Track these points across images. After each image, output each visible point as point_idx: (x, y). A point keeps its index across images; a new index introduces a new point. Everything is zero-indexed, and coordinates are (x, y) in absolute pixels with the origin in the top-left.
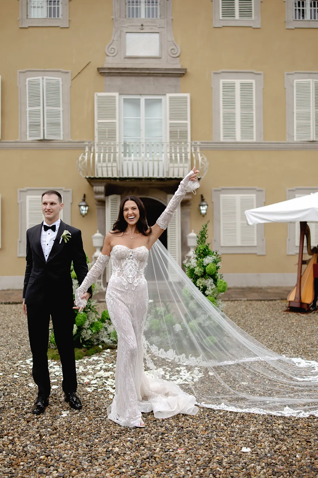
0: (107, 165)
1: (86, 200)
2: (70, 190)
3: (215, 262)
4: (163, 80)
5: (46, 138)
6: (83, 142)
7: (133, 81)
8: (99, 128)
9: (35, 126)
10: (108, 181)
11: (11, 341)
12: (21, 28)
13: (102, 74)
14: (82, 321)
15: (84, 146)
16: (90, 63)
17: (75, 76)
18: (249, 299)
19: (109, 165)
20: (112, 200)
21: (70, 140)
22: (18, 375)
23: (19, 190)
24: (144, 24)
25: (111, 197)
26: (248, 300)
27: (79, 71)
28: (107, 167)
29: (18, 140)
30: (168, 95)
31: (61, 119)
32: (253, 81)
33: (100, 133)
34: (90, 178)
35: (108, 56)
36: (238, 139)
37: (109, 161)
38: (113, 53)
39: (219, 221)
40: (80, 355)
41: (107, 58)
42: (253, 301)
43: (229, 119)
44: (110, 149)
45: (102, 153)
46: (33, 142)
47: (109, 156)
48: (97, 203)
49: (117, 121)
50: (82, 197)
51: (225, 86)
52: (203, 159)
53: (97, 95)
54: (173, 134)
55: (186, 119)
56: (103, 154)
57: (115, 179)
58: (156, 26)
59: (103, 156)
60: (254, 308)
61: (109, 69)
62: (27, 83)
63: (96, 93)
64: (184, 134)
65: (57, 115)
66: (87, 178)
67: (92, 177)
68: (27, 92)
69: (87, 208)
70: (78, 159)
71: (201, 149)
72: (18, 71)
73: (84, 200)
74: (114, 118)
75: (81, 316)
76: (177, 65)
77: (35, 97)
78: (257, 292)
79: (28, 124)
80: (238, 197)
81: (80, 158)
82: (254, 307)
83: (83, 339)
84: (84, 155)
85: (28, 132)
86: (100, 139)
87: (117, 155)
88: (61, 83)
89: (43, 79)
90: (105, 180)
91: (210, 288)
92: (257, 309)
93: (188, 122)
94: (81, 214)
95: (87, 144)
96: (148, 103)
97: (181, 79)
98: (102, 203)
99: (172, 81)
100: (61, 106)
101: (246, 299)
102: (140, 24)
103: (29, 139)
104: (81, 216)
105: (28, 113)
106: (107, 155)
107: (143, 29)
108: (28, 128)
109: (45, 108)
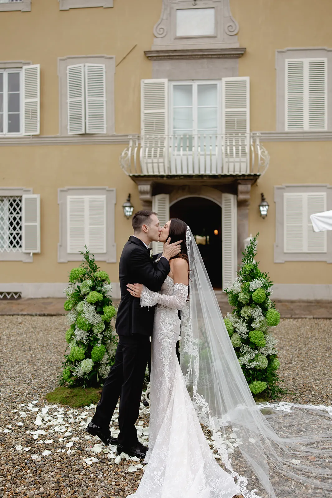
0: (152, 160)
1: (132, 201)
2: (114, 189)
3: (265, 287)
4: (219, 63)
5: (87, 132)
6: (127, 136)
7: (184, 65)
8: (145, 119)
9: (76, 118)
10: (154, 179)
11: (25, 370)
12: (61, 10)
13: (149, 58)
14: (98, 356)
15: (128, 140)
16: (136, 46)
17: (120, 61)
18: (315, 316)
19: (155, 160)
20: (159, 200)
21: (115, 133)
22: (10, 429)
23: (59, 189)
25: (158, 197)
26: (314, 318)
27: (124, 56)
28: (153, 163)
29: (58, 135)
30: (224, 79)
31: (105, 110)
32: (325, 60)
33: (146, 125)
34: (134, 176)
35: (156, 37)
36: (306, 127)
37: (155, 156)
38: (162, 34)
39: (282, 224)
40: (94, 398)
41: (155, 40)
42: (320, 320)
43: (296, 104)
44: (156, 143)
45: (147, 147)
46: (74, 136)
47: (156, 151)
48: (143, 203)
49: (165, 111)
50: (127, 198)
51: (291, 66)
52: (263, 152)
53: (143, 82)
54: (229, 124)
55: (245, 107)
56: (149, 149)
57: (162, 176)
58: (210, 0)
59: (149, 151)
60: (321, 331)
61: (158, 52)
62: (68, 72)
63: (142, 80)
64: (242, 124)
65: (100, 106)
66: (130, 176)
67: (136, 174)
68: (68, 81)
69: (132, 209)
70: (121, 154)
71: (261, 141)
72: (59, 58)
73: (129, 201)
74: (163, 107)
75: (98, 349)
77: (76, 86)
78: (326, 307)
79: (69, 117)
80: (305, 196)
81: (123, 154)
82: (321, 329)
83: (100, 377)
84: (128, 150)
85: (69, 125)
86: (147, 132)
87: (164, 149)
88: (104, 70)
89: (85, 66)
90: (151, 179)
91: (257, 320)
92: (324, 331)
93: (248, 110)
94: (125, 216)
95: (131, 137)
96: (201, 89)
97: (239, 60)
98: (149, 203)
99: (229, 63)
100: (105, 95)
101: (312, 317)
103: (70, 133)
104: (125, 219)
105: (68, 104)
106: (153, 149)
107: (195, 5)
108: (69, 122)
109: (87, 99)
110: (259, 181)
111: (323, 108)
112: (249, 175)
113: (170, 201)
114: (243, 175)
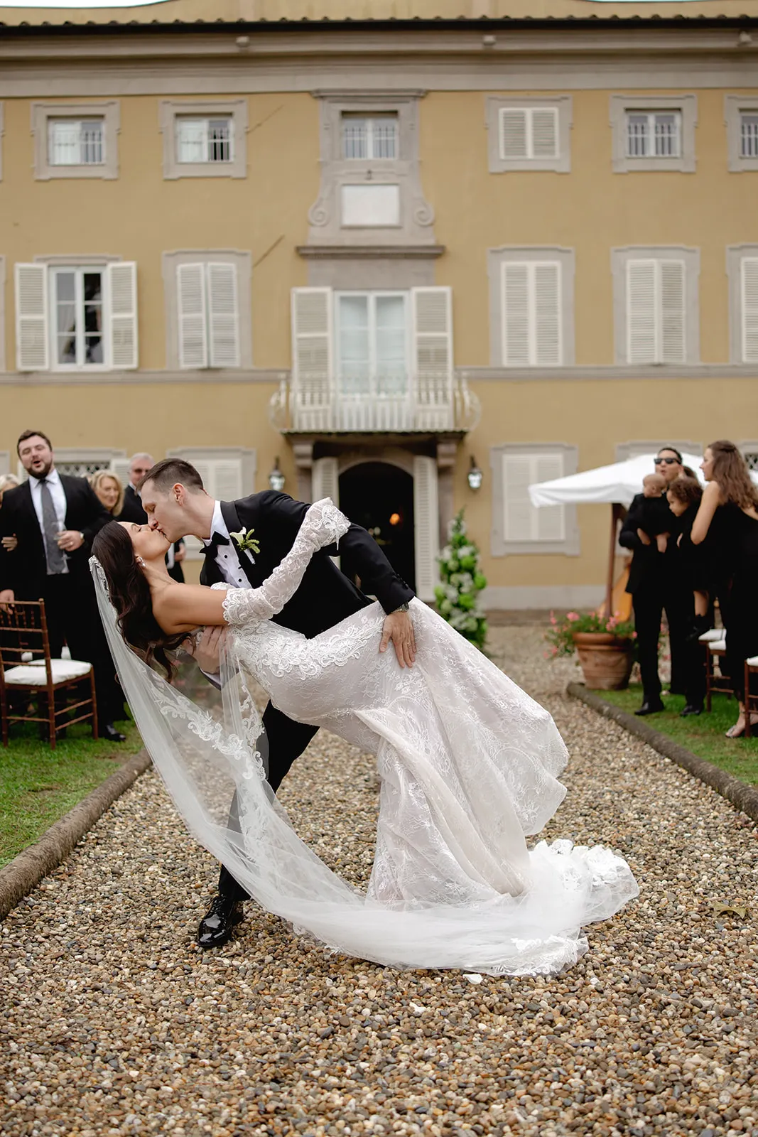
0: (315, 410)
1: (280, 467)
2: (253, 450)
3: (473, 554)
4: (406, 265)
5: (213, 364)
6: (272, 371)
7: (354, 265)
8: (299, 347)
9: (193, 344)
12: (165, 180)
13: (304, 256)
15: (275, 378)
16: (283, 238)
17: (259, 259)
20: (323, 466)
21: (253, 367)
23: (168, 451)
24: (373, 170)
25: (322, 462)
27: (265, 251)
28: (315, 413)
29: (166, 368)
30: (416, 290)
31: (237, 333)
32: (557, 264)
33: (303, 355)
34: (287, 433)
35: (313, 225)
36: (533, 361)
38: (322, 222)
39: (501, 500)
41: (311, 228)
43: (518, 328)
44: (320, 385)
45: (307, 391)
46: (191, 371)
48: (298, 472)
49: (328, 334)
50: (273, 462)
51: (510, 273)
52: (471, 402)
53: (295, 291)
54: (423, 356)
55: (444, 330)
57: (330, 434)
58: (392, 173)
61: (316, 248)
62: (179, 273)
63: (293, 289)
64: (441, 356)
65: (230, 326)
66: (283, 434)
67: (292, 431)
68: (180, 288)
69: (281, 480)
70: (270, 401)
71: (470, 380)
72: (165, 252)
73: (277, 468)
74: (324, 328)
76: (427, 239)
77: (192, 296)
79: (182, 342)
80: (532, 460)
81: (273, 401)
84: (280, 395)
85: (182, 354)
86: (301, 367)
87: (331, 393)
88: (235, 272)
89: (206, 266)
90: (313, 436)
93: (448, 334)
95: (283, 376)
96: (381, 302)
97: (436, 263)
98: (307, 472)
99: (422, 266)
100: (236, 308)
102: (365, 170)
103: (184, 366)
105: (181, 323)
106: (315, 394)
107: (369, 179)
108: (182, 350)
109: (211, 315)
110: (468, 439)
111: (556, 333)
112: (454, 432)
113: (340, 466)
114: (445, 432)
